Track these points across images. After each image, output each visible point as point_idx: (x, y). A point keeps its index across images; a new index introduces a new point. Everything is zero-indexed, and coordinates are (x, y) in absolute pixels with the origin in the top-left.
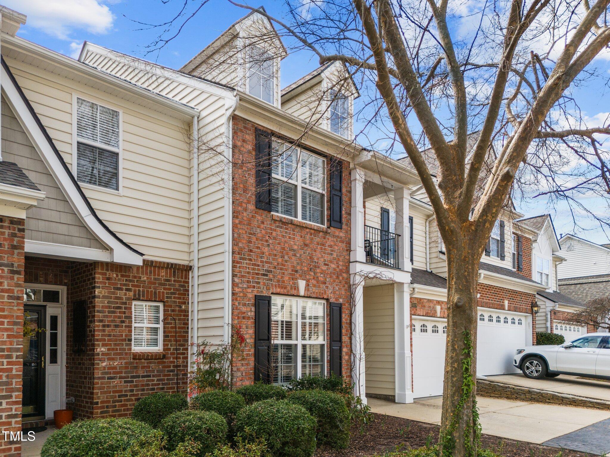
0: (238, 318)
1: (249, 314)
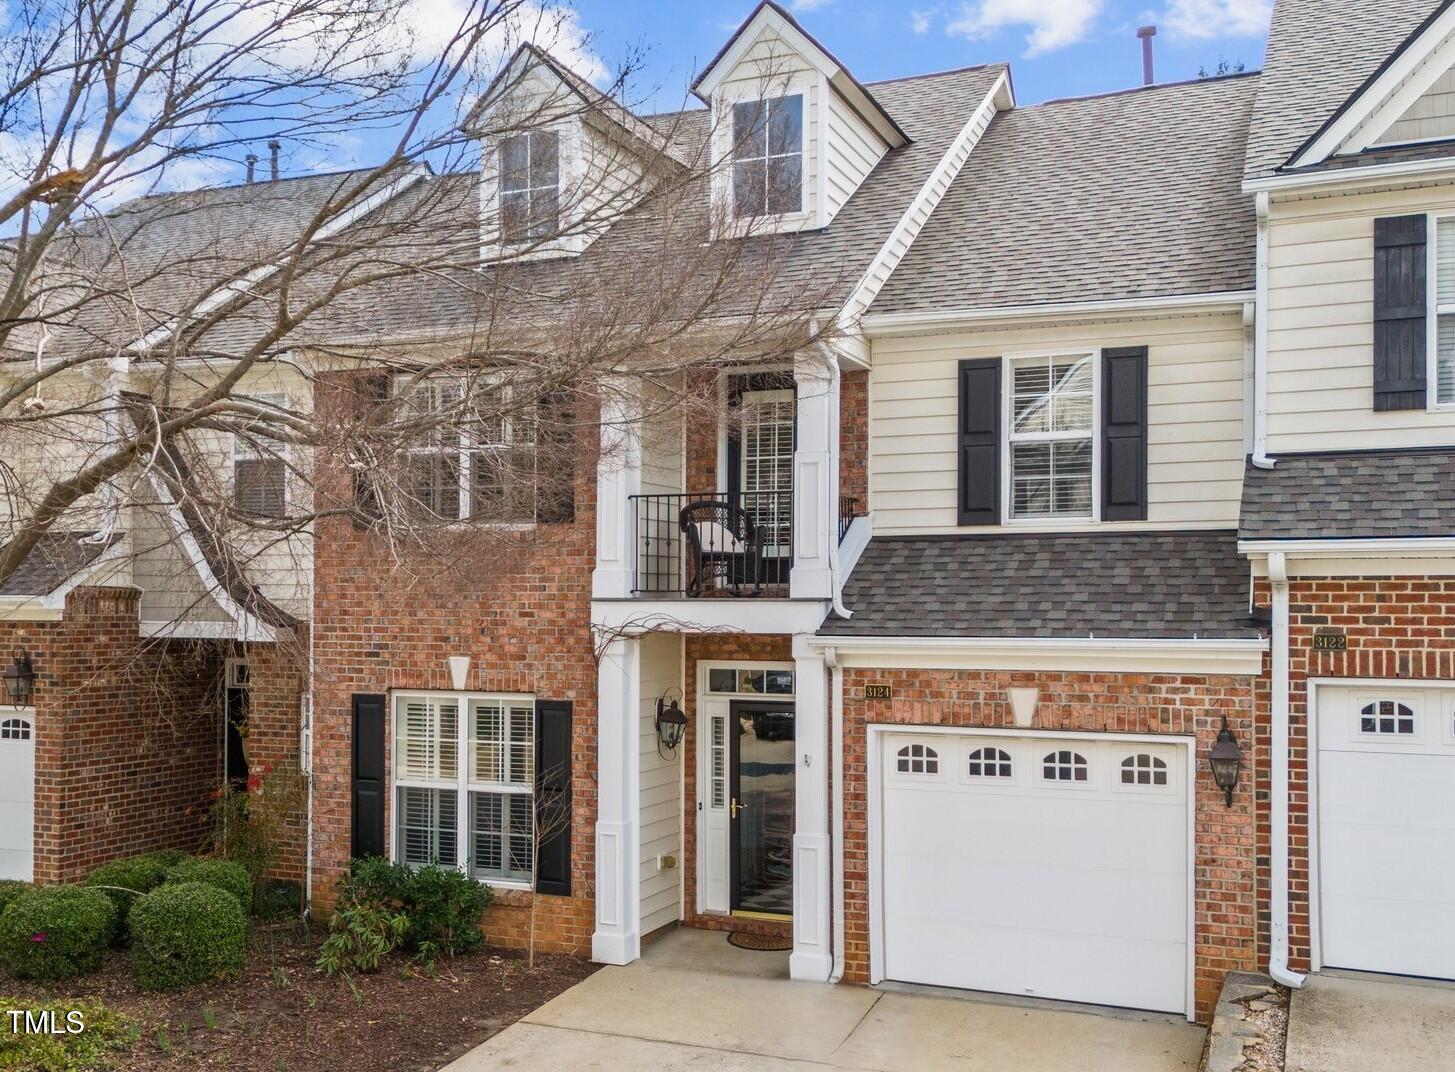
0: (322, 737)
1: (342, 729)
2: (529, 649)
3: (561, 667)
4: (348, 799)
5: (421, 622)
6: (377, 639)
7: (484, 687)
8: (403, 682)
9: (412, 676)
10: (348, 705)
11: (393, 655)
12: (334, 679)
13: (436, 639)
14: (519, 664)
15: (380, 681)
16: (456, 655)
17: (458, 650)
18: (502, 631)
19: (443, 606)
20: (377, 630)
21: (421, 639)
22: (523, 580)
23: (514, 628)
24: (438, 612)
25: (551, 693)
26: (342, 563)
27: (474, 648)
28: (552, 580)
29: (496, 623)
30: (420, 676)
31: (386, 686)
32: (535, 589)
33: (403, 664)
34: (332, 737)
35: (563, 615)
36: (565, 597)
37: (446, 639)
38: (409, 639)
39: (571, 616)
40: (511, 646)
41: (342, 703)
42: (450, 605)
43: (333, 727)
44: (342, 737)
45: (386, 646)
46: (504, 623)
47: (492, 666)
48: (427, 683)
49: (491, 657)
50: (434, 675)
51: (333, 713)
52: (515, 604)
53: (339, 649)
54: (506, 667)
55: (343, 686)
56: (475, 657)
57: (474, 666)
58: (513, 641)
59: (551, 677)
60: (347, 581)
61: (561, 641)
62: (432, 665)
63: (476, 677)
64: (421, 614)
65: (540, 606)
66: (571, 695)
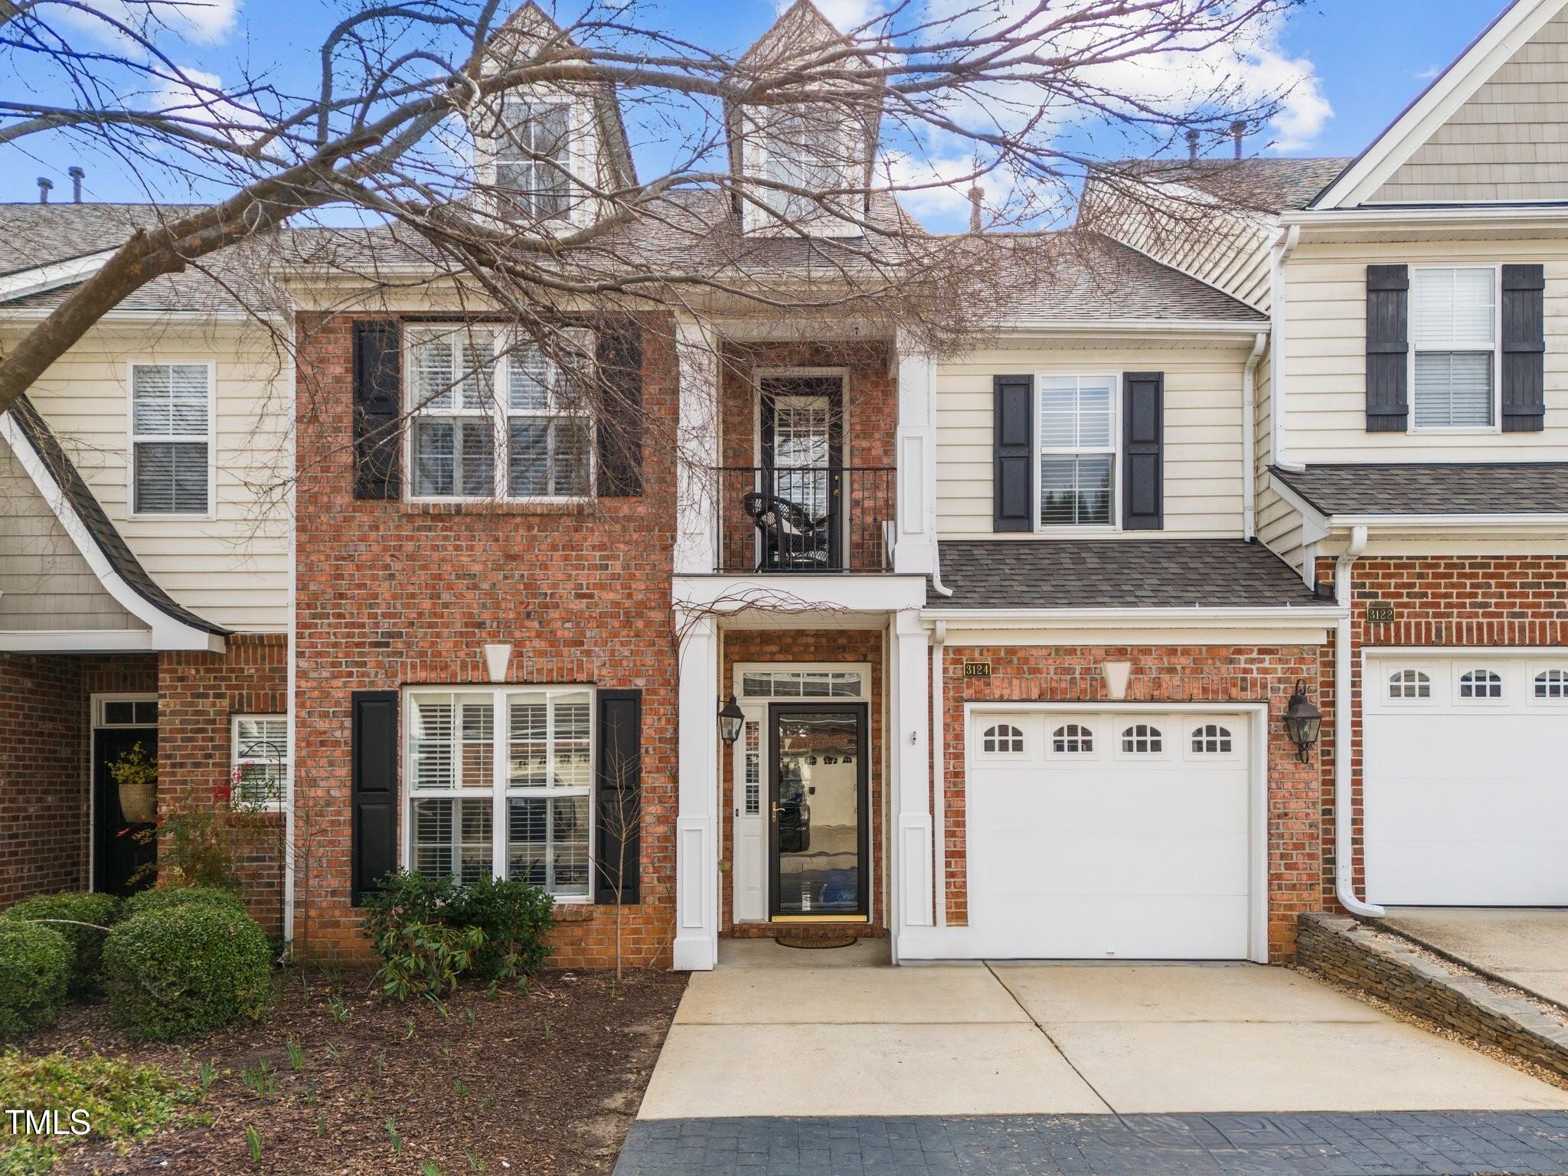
0: (308, 745)
1: (338, 734)
2: (588, 634)
3: (627, 653)
4: (347, 814)
5: (446, 605)
6: (386, 625)
7: (530, 678)
8: (422, 675)
9: (434, 668)
10: (347, 706)
11: (408, 645)
12: (325, 674)
13: (467, 625)
14: (576, 652)
15: (390, 674)
16: (493, 642)
17: (495, 637)
18: (554, 614)
19: (475, 587)
20: (384, 616)
21: (446, 625)
22: (579, 558)
23: (568, 611)
24: (469, 594)
25: (615, 682)
26: (337, 538)
27: (517, 634)
28: (615, 558)
29: (546, 606)
30: (445, 668)
31: (398, 680)
32: (596, 567)
33: (422, 654)
34: (323, 743)
35: (630, 596)
36: (632, 577)
37: (481, 625)
38: (431, 625)
39: (640, 597)
40: (566, 631)
41: (337, 704)
42: (485, 586)
43: (325, 733)
44: (337, 743)
45: (400, 635)
46: (557, 606)
47: (541, 654)
48: (454, 675)
49: (538, 644)
50: (464, 666)
51: (325, 715)
52: (570, 585)
53: (333, 639)
54: (559, 654)
55: (338, 683)
56: (518, 644)
57: (517, 655)
58: (567, 625)
59: (615, 664)
60: (344, 559)
61: (628, 624)
62: (462, 654)
63: (520, 667)
64: (446, 597)
65: (602, 587)
66: (640, 683)
